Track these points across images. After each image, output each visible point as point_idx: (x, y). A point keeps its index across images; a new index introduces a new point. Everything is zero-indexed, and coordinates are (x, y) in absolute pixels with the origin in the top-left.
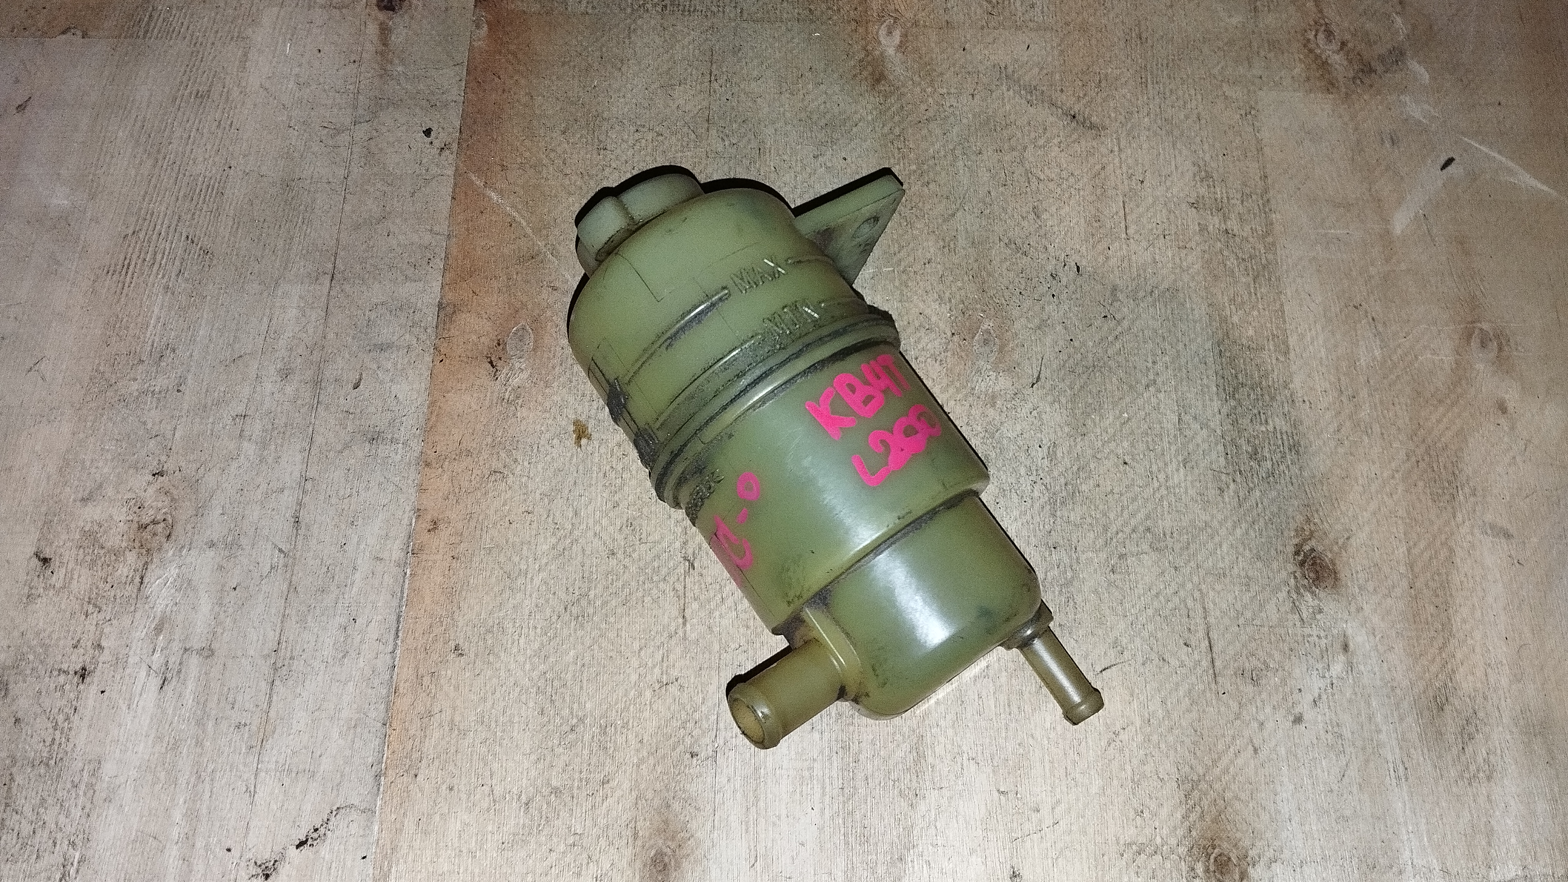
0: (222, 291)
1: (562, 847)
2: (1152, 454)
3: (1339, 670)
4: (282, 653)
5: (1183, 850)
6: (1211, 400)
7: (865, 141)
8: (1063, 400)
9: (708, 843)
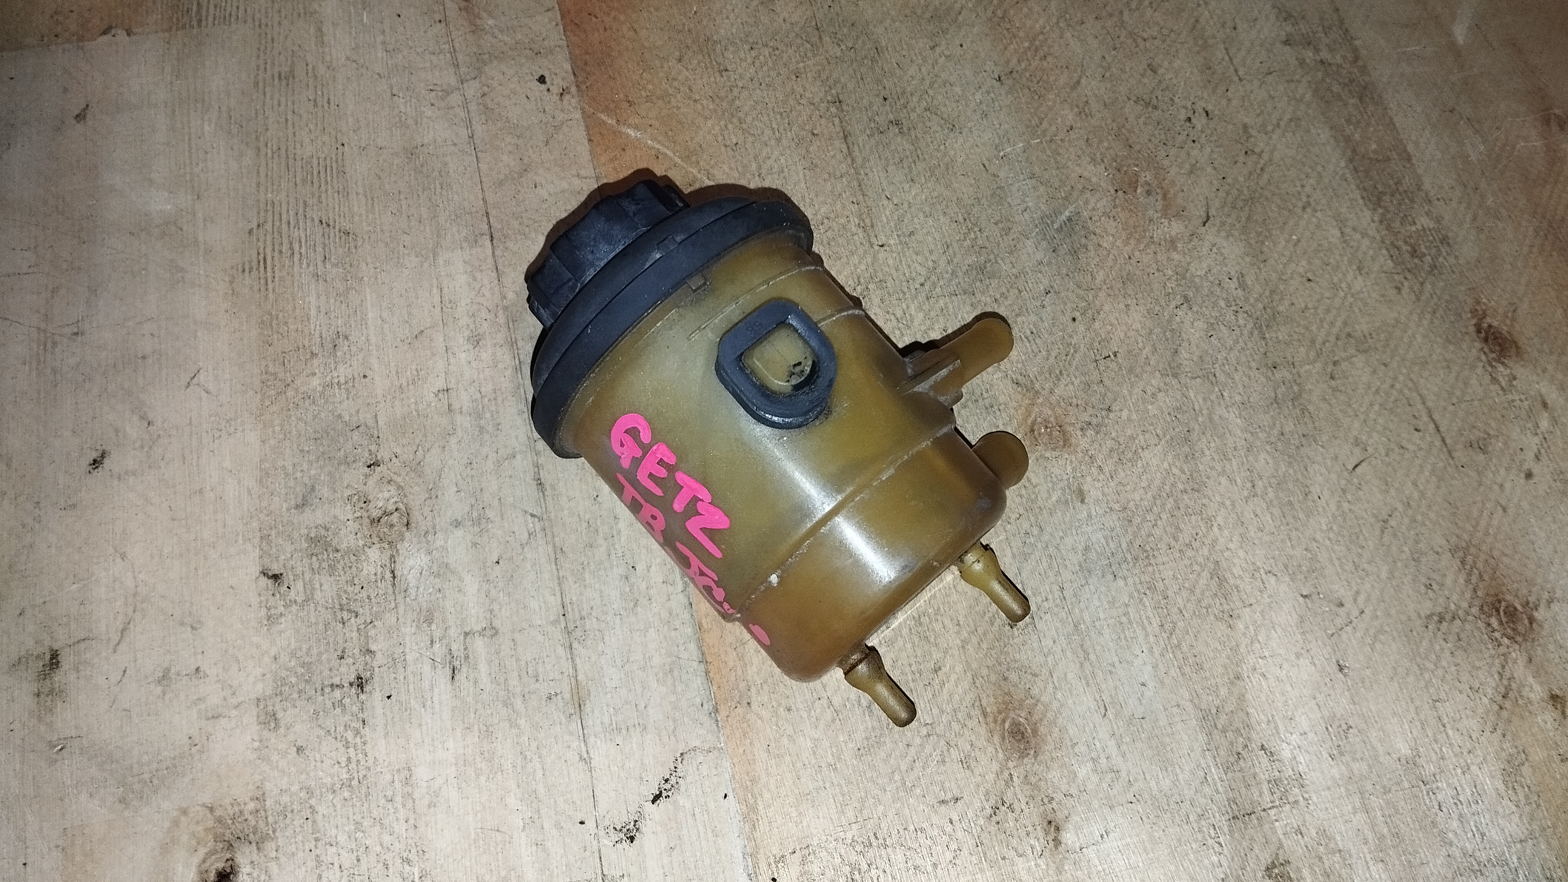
0: (378, 270)
1: (918, 741)
2: (1329, 268)
3: (1546, 425)
4: (570, 616)
5: (1475, 610)
6: (1362, 211)
7: (973, 26)
8: (1236, 234)
9: (1055, 705)
